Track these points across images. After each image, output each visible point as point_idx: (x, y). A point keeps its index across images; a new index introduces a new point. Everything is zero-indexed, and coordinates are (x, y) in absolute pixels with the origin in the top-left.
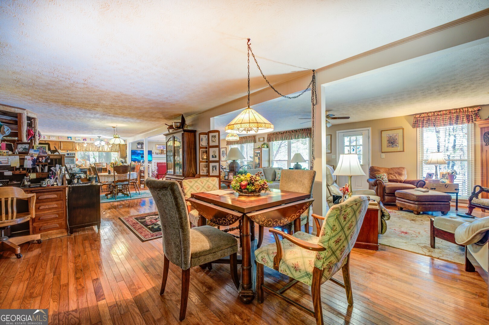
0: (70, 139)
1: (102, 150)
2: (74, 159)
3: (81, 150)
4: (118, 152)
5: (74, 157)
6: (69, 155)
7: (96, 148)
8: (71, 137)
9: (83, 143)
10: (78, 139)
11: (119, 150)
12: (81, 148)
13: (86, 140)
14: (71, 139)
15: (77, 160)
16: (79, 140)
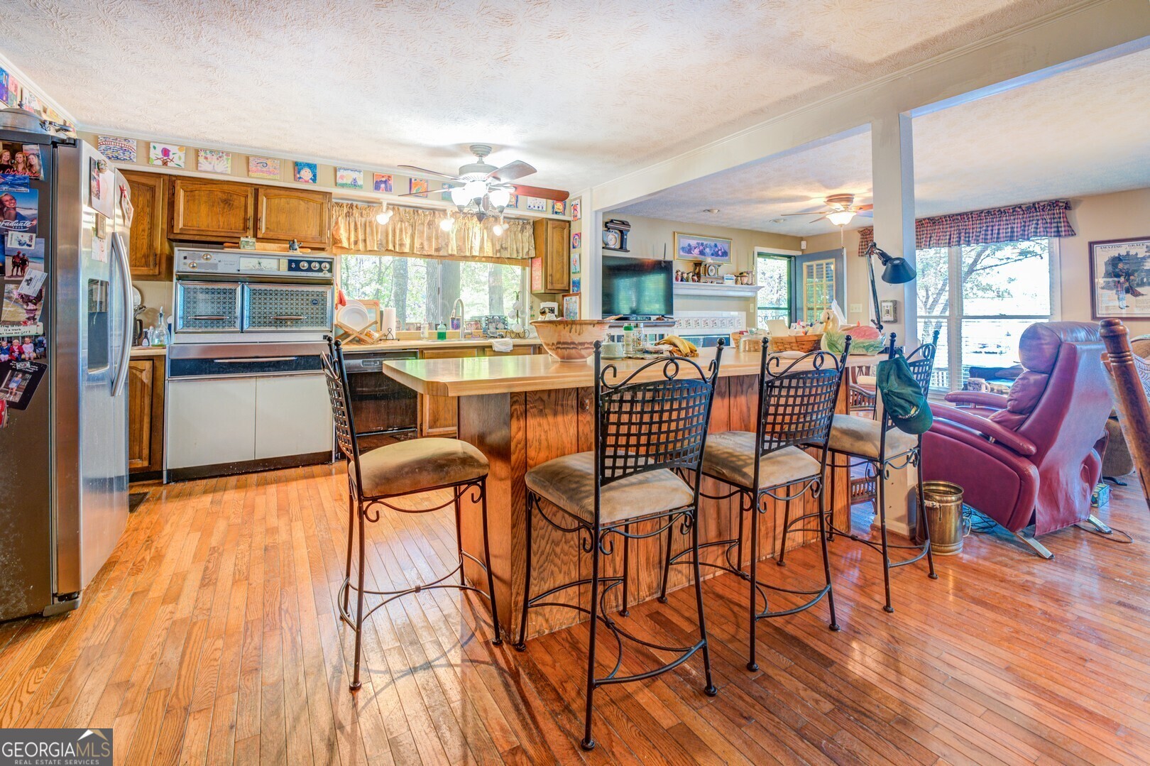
0: (306, 174)
1: (460, 249)
2: (323, 294)
3: (361, 246)
4: (526, 262)
5: (328, 283)
6: (298, 269)
7: (429, 239)
8: (312, 167)
9: (371, 203)
10: (347, 177)
11: (532, 254)
12: (361, 237)
13: (388, 188)
14: (314, 179)
15: (342, 302)
16: (354, 184)
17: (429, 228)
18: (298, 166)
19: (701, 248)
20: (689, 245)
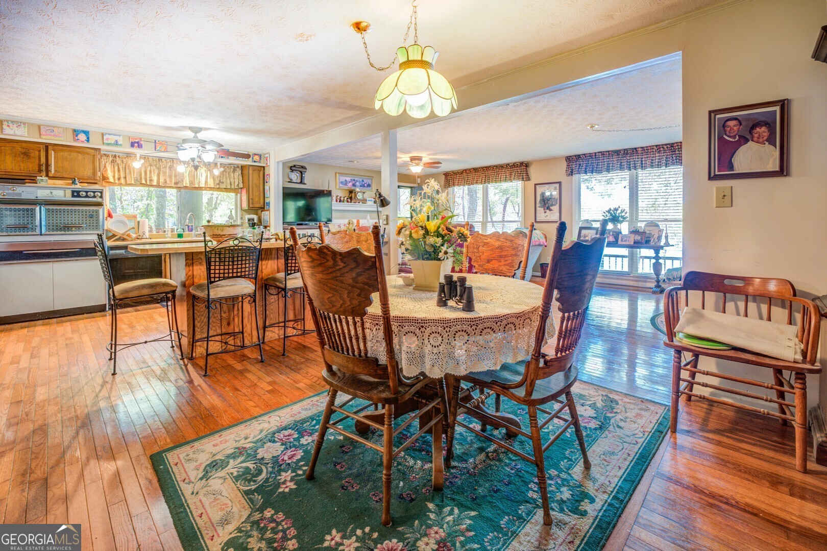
0: (82, 137)
1: (192, 183)
2: (97, 212)
3: (123, 181)
4: (236, 190)
5: (100, 204)
6: (79, 196)
7: (170, 177)
8: (86, 133)
9: (128, 155)
10: (112, 139)
11: (241, 185)
12: (122, 175)
13: (140, 146)
14: (88, 140)
15: (110, 216)
16: (116, 143)
17: (170, 170)
18: (76, 132)
19: (354, 182)
20: (346, 180)
